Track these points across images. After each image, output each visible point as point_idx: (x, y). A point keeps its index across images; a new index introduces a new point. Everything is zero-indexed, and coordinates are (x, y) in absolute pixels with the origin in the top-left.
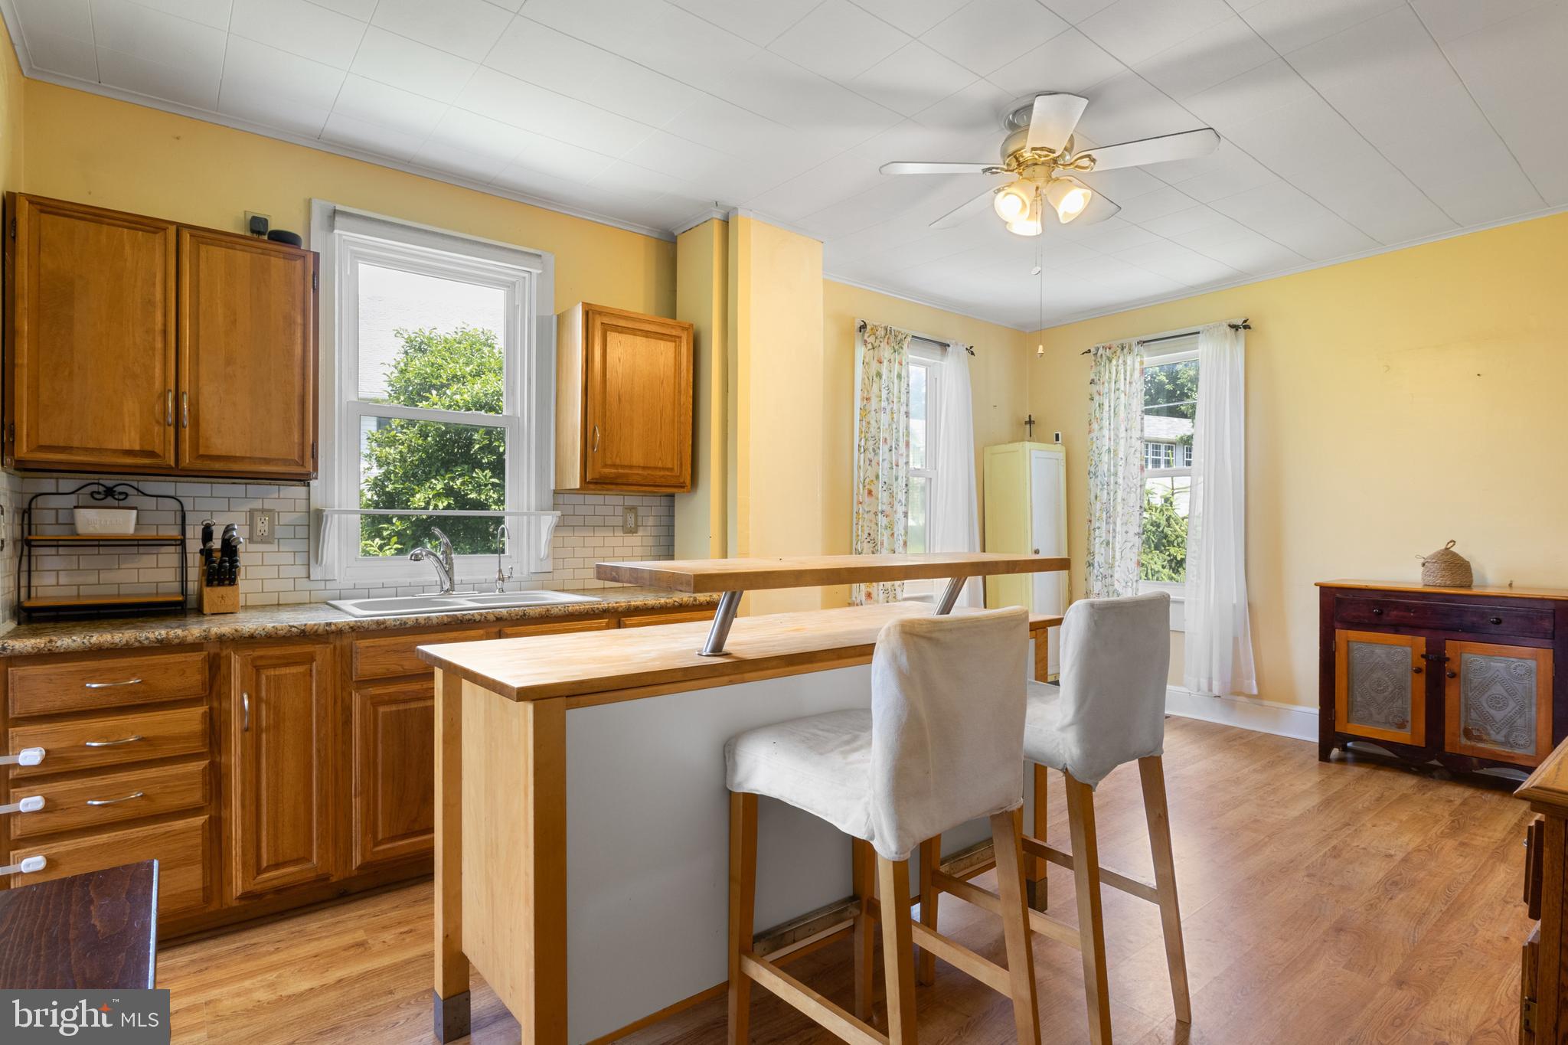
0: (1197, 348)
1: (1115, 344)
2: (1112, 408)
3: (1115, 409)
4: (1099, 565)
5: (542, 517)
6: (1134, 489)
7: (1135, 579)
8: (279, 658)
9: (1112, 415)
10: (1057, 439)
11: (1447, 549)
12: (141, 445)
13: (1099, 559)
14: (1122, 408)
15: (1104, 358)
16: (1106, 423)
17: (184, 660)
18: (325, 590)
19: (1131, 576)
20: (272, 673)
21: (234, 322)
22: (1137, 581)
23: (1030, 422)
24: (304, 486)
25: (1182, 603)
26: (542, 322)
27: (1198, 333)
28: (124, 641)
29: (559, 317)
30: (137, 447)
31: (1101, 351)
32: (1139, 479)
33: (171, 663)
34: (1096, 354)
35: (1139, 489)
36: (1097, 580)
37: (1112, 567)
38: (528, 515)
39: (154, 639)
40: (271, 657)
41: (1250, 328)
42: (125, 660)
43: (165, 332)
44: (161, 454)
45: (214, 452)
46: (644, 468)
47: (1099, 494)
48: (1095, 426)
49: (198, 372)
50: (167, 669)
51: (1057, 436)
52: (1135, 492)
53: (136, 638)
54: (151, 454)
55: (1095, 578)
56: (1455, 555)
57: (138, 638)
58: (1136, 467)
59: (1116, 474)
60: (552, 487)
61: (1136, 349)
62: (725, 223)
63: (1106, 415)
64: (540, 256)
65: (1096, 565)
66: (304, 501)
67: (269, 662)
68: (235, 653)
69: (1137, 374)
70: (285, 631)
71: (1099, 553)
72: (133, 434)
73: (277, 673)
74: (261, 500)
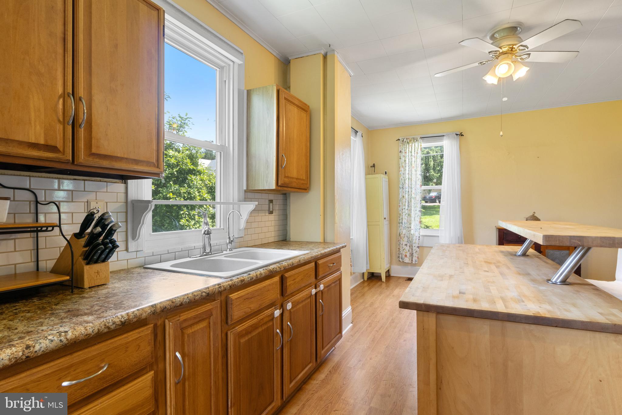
0: (443, 142)
1: (410, 137)
2: (410, 162)
3: (411, 163)
4: (405, 223)
5: (241, 206)
6: (418, 194)
7: (419, 228)
8: (195, 318)
9: (410, 165)
10: (386, 174)
11: (533, 215)
12: (46, 140)
13: (404, 221)
14: (413, 162)
15: (406, 142)
16: (407, 168)
17: (139, 336)
18: (137, 258)
19: (417, 227)
20: (191, 331)
21: (116, 46)
22: (419, 229)
23: (374, 166)
24: (122, 183)
25: (438, 236)
26: (240, 92)
27: (444, 136)
28: (96, 331)
29: (248, 91)
30: (42, 142)
31: (405, 140)
32: (420, 190)
33: (130, 342)
34: (403, 141)
35: (420, 194)
36: (404, 229)
37: (410, 224)
38: (233, 204)
39: (119, 323)
40: (190, 319)
41: (463, 136)
42: (93, 348)
43: (64, 40)
44: (61, 149)
45: (103, 152)
46: (297, 179)
47: (404, 196)
48: (402, 169)
49: (91, 81)
50: (127, 347)
51: (386, 172)
52: (419, 195)
53: (105, 325)
54: (53, 149)
55: (403, 228)
56: (535, 216)
57: (107, 325)
58: (419, 185)
59: (411, 188)
60: (245, 188)
61: (420, 140)
62: (325, 57)
63: (407, 165)
64: (242, 54)
65: (403, 223)
66: (123, 194)
67: (190, 322)
68: (169, 321)
69: (419, 150)
70: (199, 296)
71: (404, 218)
72: (38, 127)
73: (193, 330)
74: (95, 193)
